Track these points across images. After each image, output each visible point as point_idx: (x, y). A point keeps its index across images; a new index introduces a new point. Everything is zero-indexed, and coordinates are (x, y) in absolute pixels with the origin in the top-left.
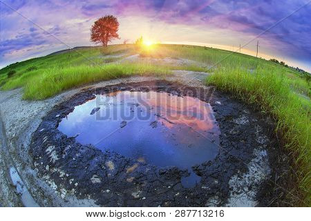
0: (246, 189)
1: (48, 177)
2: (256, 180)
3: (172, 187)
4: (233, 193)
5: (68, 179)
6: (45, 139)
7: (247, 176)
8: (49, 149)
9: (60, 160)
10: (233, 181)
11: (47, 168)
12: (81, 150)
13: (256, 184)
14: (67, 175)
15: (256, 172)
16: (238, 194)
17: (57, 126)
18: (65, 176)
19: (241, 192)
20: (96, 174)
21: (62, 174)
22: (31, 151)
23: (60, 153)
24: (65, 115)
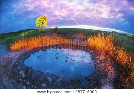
0: (108, 83)
1: (21, 84)
2: (111, 79)
3: (78, 86)
4: (103, 85)
5: (31, 85)
6: (19, 67)
7: (108, 78)
8: (21, 72)
9: (27, 77)
10: (102, 81)
11: (21, 80)
12: (36, 73)
13: (112, 81)
14: (31, 83)
15: (111, 76)
16: (105, 85)
17: (24, 62)
18: (29, 84)
19: (106, 85)
20: (44, 83)
21: (28, 83)
22: (12, 72)
23: (26, 74)
24: (27, 58)
